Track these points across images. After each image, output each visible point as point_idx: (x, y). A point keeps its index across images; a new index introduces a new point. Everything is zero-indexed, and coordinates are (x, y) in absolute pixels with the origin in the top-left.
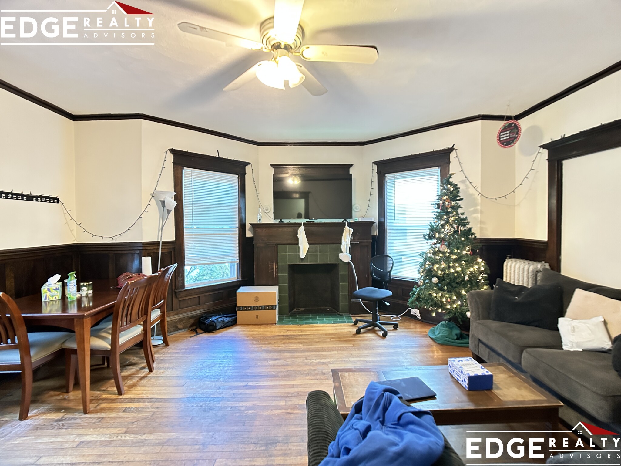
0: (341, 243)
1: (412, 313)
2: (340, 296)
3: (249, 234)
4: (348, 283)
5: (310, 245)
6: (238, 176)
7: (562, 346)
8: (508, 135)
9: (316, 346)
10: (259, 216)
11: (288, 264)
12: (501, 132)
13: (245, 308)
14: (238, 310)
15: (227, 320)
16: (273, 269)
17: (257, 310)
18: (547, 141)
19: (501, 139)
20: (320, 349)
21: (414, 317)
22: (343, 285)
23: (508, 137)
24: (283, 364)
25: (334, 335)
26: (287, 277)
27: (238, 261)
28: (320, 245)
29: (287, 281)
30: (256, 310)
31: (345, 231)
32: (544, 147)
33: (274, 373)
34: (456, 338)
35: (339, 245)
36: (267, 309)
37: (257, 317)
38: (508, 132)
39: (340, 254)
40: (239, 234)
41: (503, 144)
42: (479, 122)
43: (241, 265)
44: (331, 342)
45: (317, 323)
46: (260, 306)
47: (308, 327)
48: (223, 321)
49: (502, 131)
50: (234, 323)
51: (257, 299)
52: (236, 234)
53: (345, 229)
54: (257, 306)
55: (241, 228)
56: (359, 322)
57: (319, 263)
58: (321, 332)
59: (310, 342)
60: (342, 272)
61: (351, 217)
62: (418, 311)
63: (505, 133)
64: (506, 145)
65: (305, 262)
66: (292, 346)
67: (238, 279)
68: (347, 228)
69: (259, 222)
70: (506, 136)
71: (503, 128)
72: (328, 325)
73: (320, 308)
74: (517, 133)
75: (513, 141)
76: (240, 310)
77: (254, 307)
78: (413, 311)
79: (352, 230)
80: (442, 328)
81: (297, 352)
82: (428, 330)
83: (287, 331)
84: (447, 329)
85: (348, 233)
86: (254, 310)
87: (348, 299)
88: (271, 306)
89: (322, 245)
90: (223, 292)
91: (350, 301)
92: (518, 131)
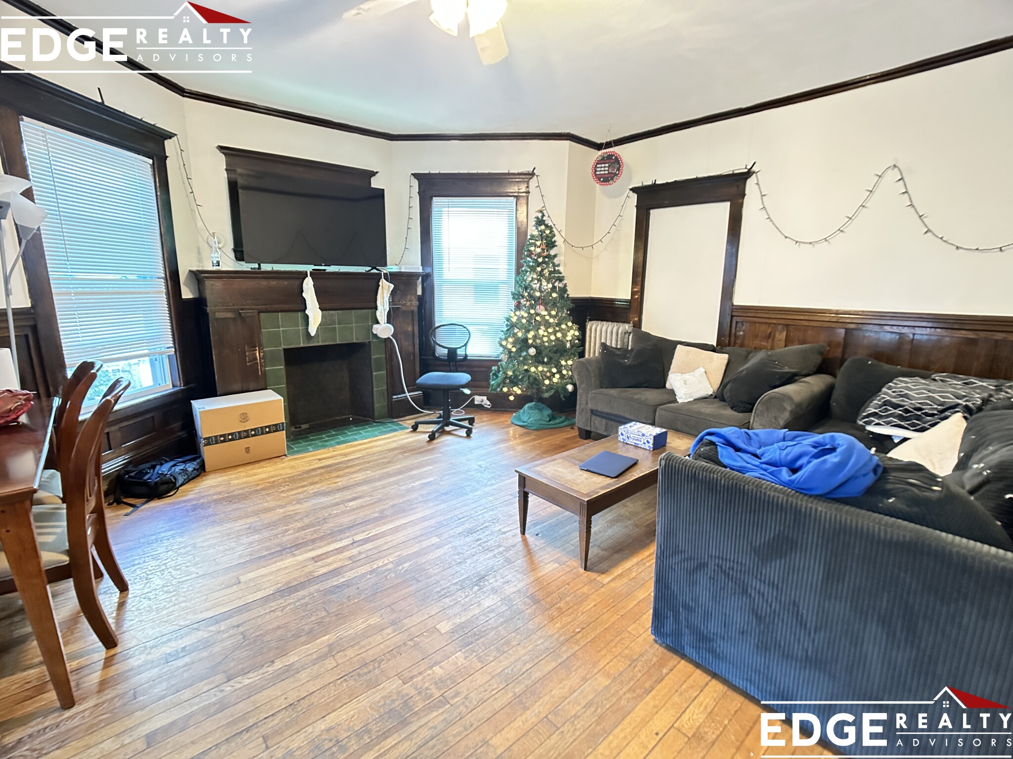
0: (376, 308)
1: (476, 403)
2: (375, 393)
3: (187, 294)
4: (385, 372)
5: (324, 312)
6: (151, 161)
7: (676, 400)
8: (607, 169)
9: (395, 468)
10: (216, 255)
11: (285, 350)
12: (597, 164)
13: (222, 439)
14: (206, 445)
15: (190, 467)
16: (256, 359)
17: (247, 437)
18: (638, 184)
19: (597, 173)
20: (403, 469)
21: (480, 407)
22: (379, 375)
23: (606, 172)
24: (371, 502)
25: (402, 449)
26: (283, 373)
27: (174, 350)
28: (339, 312)
29: (285, 380)
30: (245, 437)
31: (380, 288)
32: (634, 190)
33: (376, 515)
34: (548, 419)
35: (373, 310)
36: (267, 433)
37: (247, 450)
38: (607, 165)
39: (375, 326)
40: (168, 293)
41: (599, 180)
42: (567, 143)
43: (180, 357)
44: (405, 458)
45: (356, 440)
46: (252, 430)
47: (346, 448)
48: (184, 471)
49: (599, 162)
50: (201, 470)
51: (244, 418)
52: (161, 292)
53: (380, 283)
54: (246, 431)
55: (171, 278)
56: (419, 425)
57: (338, 342)
58: (376, 449)
59: (378, 465)
60: (377, 355)
61: (385, 265)
62: (485, 398)
63: (603, 165)
64: (602, 182)
65: (314, 343)
66: (356, 477)
67: (174, 386)
68: (383, 283)
69: (215, 268)
70: (603, 169)
71: (601, 158)
72: (375, 438)
73: (333, 419)
74: (618, 170)
75: (612, 179)
76: (210, 445)
77: (239, 432)
78: (478, 399)
79: (392, 286)
80: (531, 411)
81: (375, 482)
82: (508, 418)
83: (320, 460)
84: (537, 411)
85: (385, 291)
86: (240, 438)
87: (386, 396)
88: (273, 425)
89: (343, 311)
90: (153, 417)
91: (390, 398)
92: (620, 167)
